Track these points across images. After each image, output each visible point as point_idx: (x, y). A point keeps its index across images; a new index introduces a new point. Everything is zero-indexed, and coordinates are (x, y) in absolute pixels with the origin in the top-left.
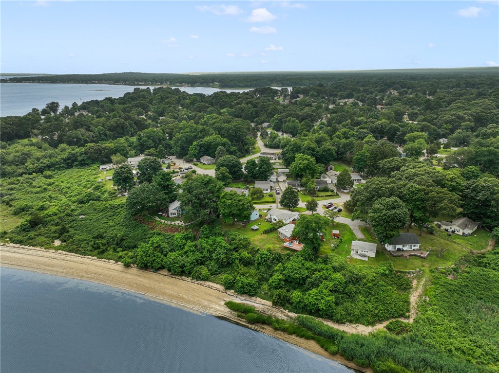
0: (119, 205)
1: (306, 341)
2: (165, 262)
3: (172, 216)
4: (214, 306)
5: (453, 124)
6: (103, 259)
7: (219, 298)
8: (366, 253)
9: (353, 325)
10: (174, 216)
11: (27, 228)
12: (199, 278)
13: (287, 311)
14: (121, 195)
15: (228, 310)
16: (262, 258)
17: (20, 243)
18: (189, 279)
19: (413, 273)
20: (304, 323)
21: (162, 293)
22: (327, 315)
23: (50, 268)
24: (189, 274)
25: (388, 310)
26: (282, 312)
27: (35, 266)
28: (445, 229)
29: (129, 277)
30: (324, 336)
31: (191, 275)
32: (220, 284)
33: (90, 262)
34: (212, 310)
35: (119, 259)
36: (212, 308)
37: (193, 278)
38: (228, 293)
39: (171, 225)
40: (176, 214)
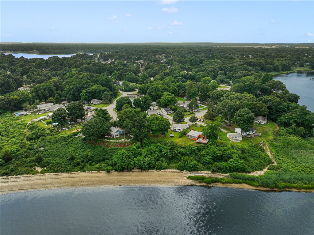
0: (68, 136)
1: (241, 185)
2: (137, 164)
3: (116, 137)
4: (182, 181)
5: (214, 73)
6: (87, 172)
7: (181, 176)
8: (237, 138)
9: (255, 172)
10: (117, 136)
11: (4, 163)
12: (161, 168)
13: (221, 174)
14: (61, 130)
15: (191, 181)
16: (191, 150)
17: (6, 175)
18: (155, 170)
19: (262, 144)
20: (235, 176)
21: (145, 182)
22: (242, 170)
23: (51, 186)
24: (153, 168)
25: (265, 162)
26: (219, 175)
27: (36, 187)
28: (256, 123)
29: (116, 178)
30: (248, 180)
31: (156, 168)
32: (176, 169)
33: (78, 175)
34: (183, 183)
35: (98, 169)
36: (182, 182)
37: (157, 169)
38: (183, 172)
39: (120, 142)
40: (118, 135)
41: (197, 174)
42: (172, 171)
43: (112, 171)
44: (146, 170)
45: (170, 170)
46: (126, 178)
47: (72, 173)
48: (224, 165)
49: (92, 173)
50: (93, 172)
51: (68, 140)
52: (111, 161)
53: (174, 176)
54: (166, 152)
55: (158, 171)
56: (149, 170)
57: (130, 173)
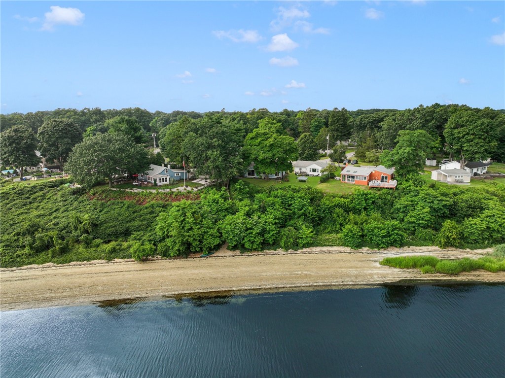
2: (227, 232)
3: (162, 183)
4: (371, 272)
6: (73, 263)
7: (362, 261)
8: (460, 178)
10: (165, 183)
12: (297, 245)
14: (19, 179)
15: (398, 269)
16: (366, 200)
18: (280, 251)
24: (275, 244)
29: (165, 273)
31: (282, 244)
32: (338, 245)
33: (43, 273)
34: (376, 276)
35: (111, 256)
36: (371, 275)
37: (287, 248)
38: (364, 252)
39: (173, 193)
40: (168, 180)
41: (404, 253)
42: (329, 251)
43: (154, 258)
44: (256, 250)
45: (325, 249)
46: (197, 274)
47: (25, 267)
48: (475, 224)
49: (90, 264)
50: (92, 262)
51: (31, 194)
52: (150, 234)
53: (339, 260)
54: (304, 206)
55: (290, 251)
56: (262, 249)
57: (210, 260)
